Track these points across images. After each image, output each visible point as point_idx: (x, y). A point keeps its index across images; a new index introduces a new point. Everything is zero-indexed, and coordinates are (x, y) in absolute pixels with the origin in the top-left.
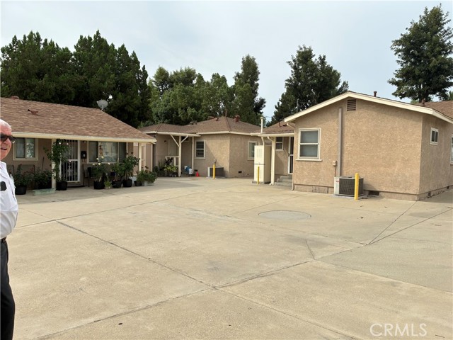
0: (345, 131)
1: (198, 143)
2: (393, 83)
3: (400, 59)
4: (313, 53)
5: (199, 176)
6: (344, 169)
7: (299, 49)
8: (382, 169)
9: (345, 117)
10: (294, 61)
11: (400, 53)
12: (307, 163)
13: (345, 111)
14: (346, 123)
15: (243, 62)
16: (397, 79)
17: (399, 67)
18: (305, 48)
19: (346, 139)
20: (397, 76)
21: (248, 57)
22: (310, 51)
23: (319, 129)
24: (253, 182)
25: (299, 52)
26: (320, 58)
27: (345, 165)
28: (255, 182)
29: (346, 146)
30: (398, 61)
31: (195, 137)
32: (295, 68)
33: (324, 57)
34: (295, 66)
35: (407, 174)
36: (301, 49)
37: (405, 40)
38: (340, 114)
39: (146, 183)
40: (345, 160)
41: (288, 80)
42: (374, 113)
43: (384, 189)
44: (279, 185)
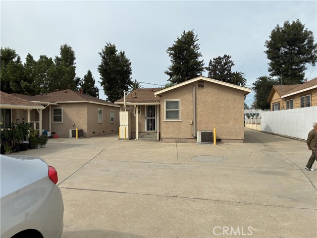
0: (198, 101)
1: (55, 110)
2: (167, 73)
3: (172, 59)
4: (116, 49)
5: (57, 137)
6: (198, 126)
7: (106, 45)
8: (222, 125)
9: (197, 92)
10: (103, 52)
11: (172, 56)
12: (171, 123)
13: (197, 89)
14: (198, 96)
15: (61, 49)
16: (170, 71)
17: (171, 64)
18: (110, 44)
19: (198, 106)
20: (170, 70)
21: (65, 46)
22: (114, 47)
23: (180, 100)
24: (119, 139)
25: (106, 47)
26: (121, 53)
27: (198, 123)
28: (121, 139)
29: (198, 111)
30: (171, 61)
31: (52, 105)
32: (104, 58)
33: (124, 52)
34: (104, 56)
35: (237, 128)
36: (108, 45)
37: (174, 48)
38: (194, 90)
39: (39, 146)
40: (198, 121)
41: (99, 66)
42: (216, 91)
43: (224, 138)
44: (143, 140)
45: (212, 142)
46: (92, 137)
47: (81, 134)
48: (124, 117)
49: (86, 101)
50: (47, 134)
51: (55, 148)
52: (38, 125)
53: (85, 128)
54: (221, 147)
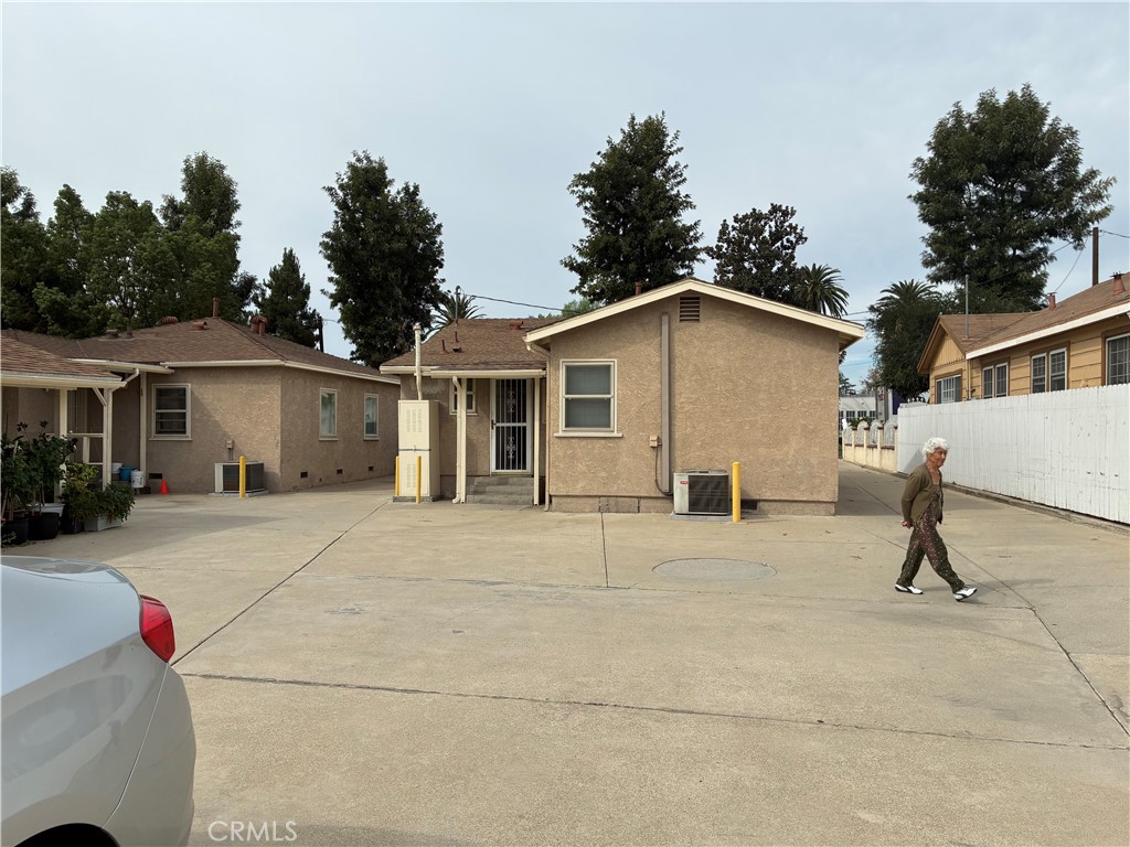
0: (678, 367)
1: (161, 393)
2: (572, 266)
3: (588, 217)
4: (389, 175)
6: (677, 453)
7: (353, 160)
8: (762, 451)
9: (676, 336)
10: (342, 187)
11: (588, 204)
12: (584, 443)
13: (676, 323)
14: (679, 349)
15: (187, 170)
16: (580, 260)
17: (586, 233)
18: (368, 158)
19: (678, 386)
20: (581, 253)
21: (202, 161)
22: (382, 169)
23: (614, 363)
24: (395, 499)
25: (351, 166)
26: (406, 189)
27: (678, 444)
28: (404, 499)
29: (679, 400)
30: (586, 221)
31: (150, 375)
32: (342, 205)
33: (416, 188)
34: (345, 201)
35: (814, 461)
36: (359, 160)
37: (595, 178)
38: (665, 328)
40: (677, 435)
41: (327, 235)
42: (741, 331)
43: (768, 496)
44: (481, 502)
45: (728, 511)
46: (296, 490)
47: (258, 481)
48: (414, 419)
49: (277, 362)
50: (130, 481)
51: (161, 532)
52: (97, 445)
53: (272, 459)
54: (757, 528)
